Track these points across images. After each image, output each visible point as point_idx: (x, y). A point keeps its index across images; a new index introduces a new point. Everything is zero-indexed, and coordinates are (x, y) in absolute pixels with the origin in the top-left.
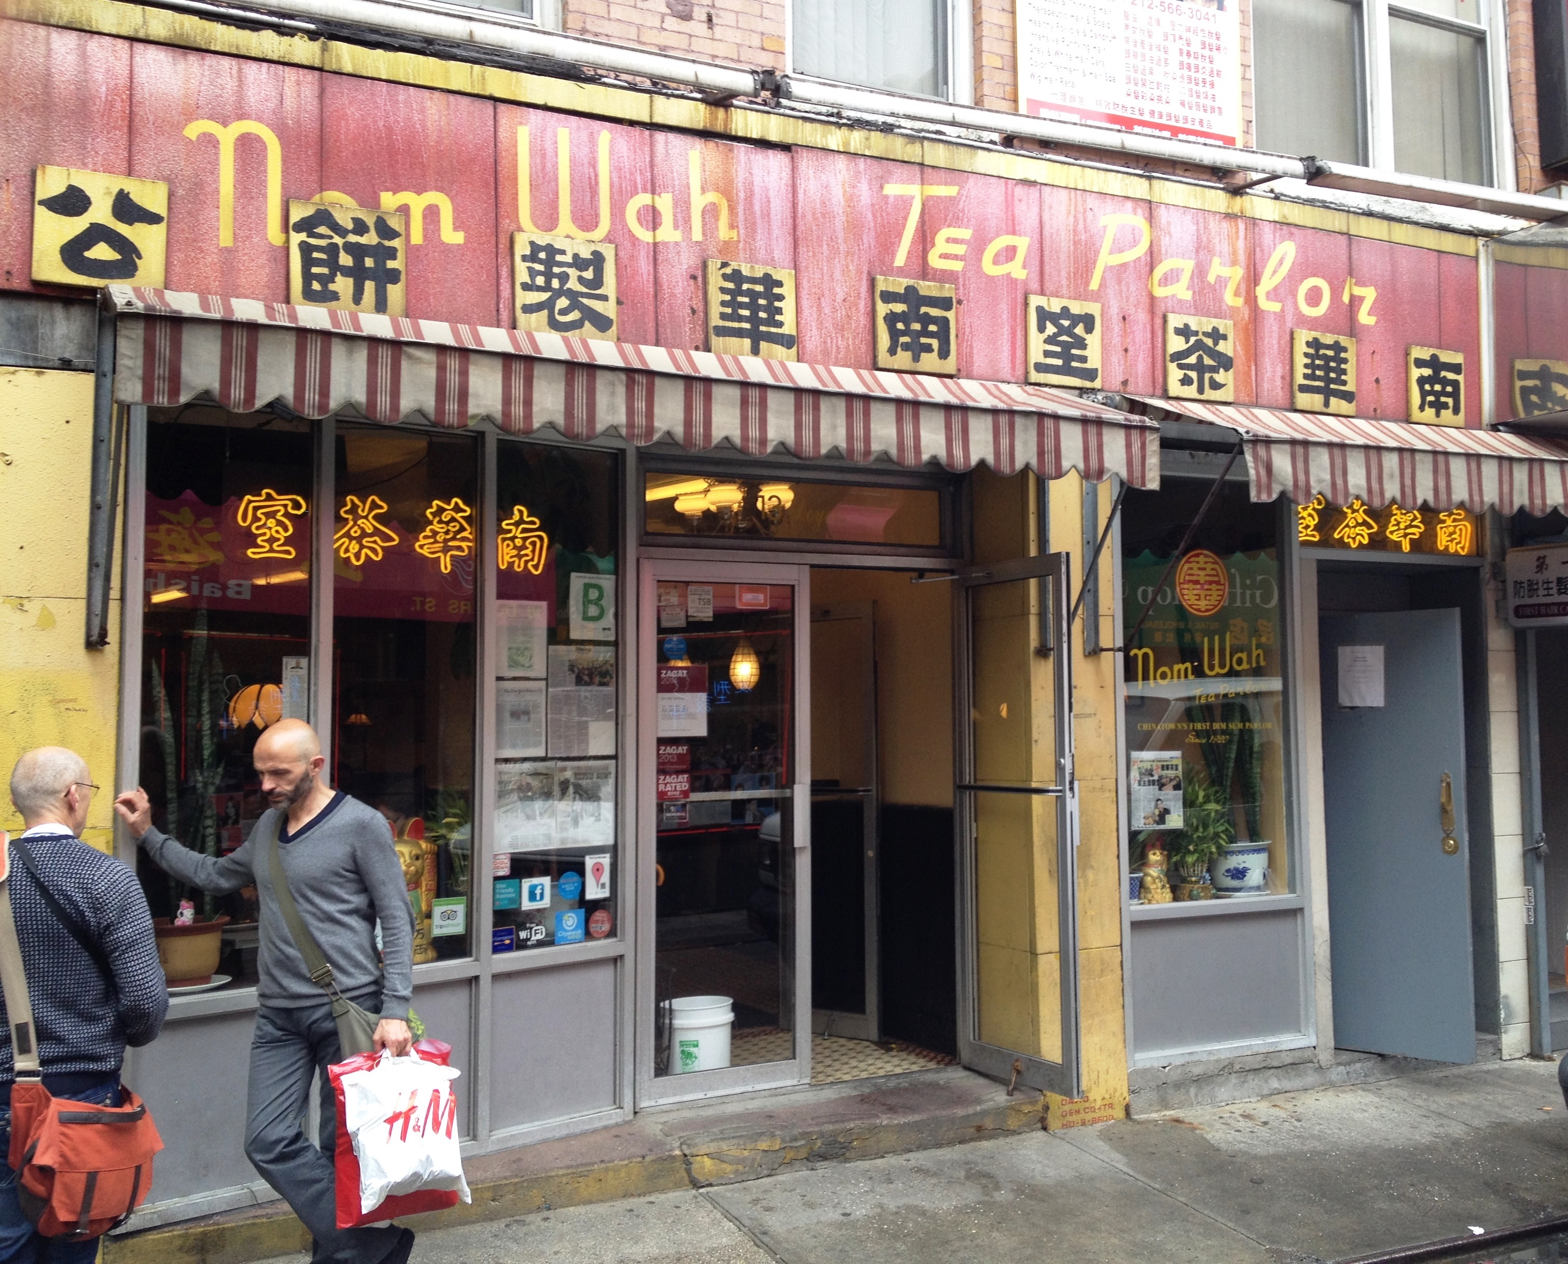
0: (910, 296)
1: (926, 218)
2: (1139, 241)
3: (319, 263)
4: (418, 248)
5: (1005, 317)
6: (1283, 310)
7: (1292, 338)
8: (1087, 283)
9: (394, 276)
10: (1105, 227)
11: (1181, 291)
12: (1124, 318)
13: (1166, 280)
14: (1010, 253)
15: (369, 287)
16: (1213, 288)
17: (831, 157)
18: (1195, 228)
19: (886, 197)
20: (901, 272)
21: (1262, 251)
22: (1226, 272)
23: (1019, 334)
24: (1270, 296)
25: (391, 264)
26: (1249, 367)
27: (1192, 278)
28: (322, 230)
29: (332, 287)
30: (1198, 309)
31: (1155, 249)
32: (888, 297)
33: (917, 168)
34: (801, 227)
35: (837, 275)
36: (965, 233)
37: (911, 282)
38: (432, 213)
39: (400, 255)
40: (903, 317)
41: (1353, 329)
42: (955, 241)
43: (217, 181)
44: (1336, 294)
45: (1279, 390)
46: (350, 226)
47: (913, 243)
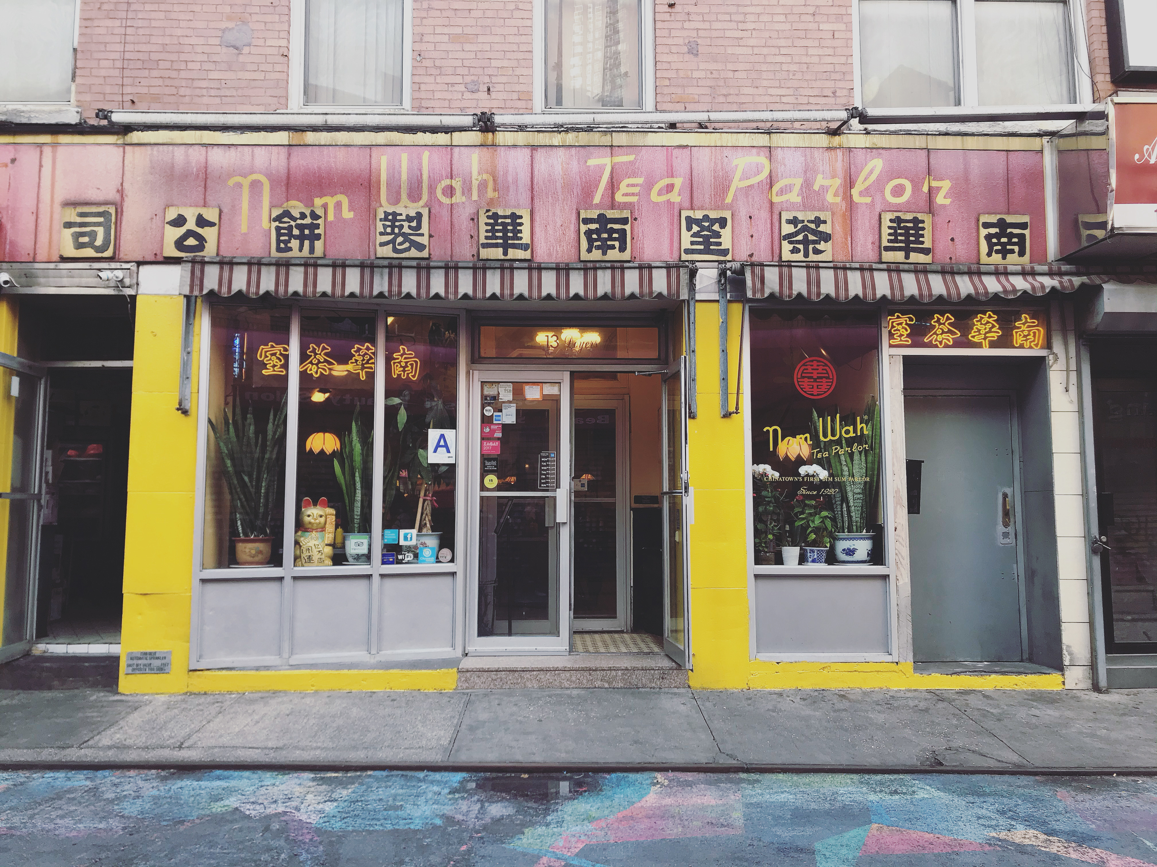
0: (602, 219)
1: (614, 175)
2: (762, 171)
3: (284, 235)
4: (331, 222)
5: (666, 225)
6: (872, 201)
7: (880, 218)
8: (724, 200)
9: (318, 237)
10: (737, 166)
11: (794, 197)
12: (750, 217)
13: (781, 192)
14: (670, 188)
15: (307, 243)
16: (818, 193)
17: (555, 149)
18: (803, 159)
19: (589, 166)
20: (597, 207)
21: (856, 167)
22: (826, 183)
23: (676, 233)
24: (861, 194)
25: (316, 232)
26: (846, 239)
27: (801, 189)
28: (286, 219)
29: (289, 245)
30: (805, 207)
31: (773, 174)
32: (586, 221)
33: (609, 149)
34: (536, 187)
35: (558, 212)
36: (640, 181)
37: (602, 212)
38: (338, 205)
39: (322, 227)
40: (597, 231)
41: (931, 208)
42: (633, 185)
43: (241, 203)
44: (916, 187)
45: (870, 251)
46: (298, 216)
47: (605, 189)
